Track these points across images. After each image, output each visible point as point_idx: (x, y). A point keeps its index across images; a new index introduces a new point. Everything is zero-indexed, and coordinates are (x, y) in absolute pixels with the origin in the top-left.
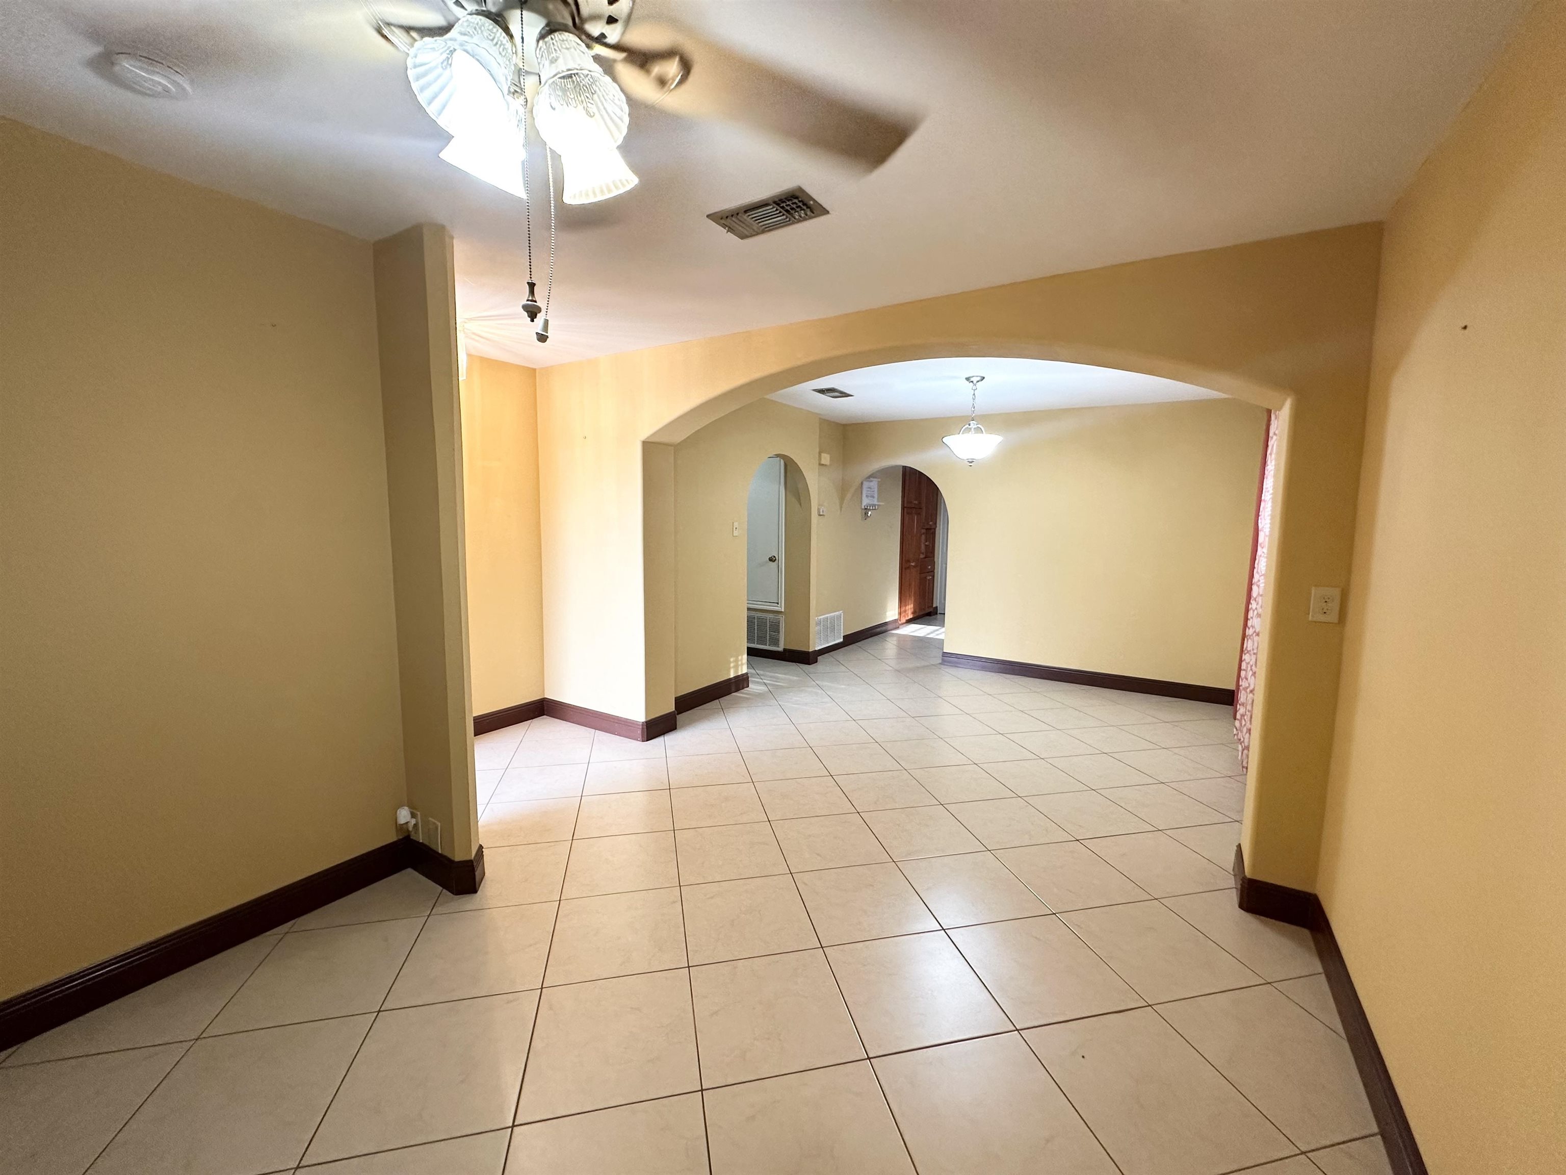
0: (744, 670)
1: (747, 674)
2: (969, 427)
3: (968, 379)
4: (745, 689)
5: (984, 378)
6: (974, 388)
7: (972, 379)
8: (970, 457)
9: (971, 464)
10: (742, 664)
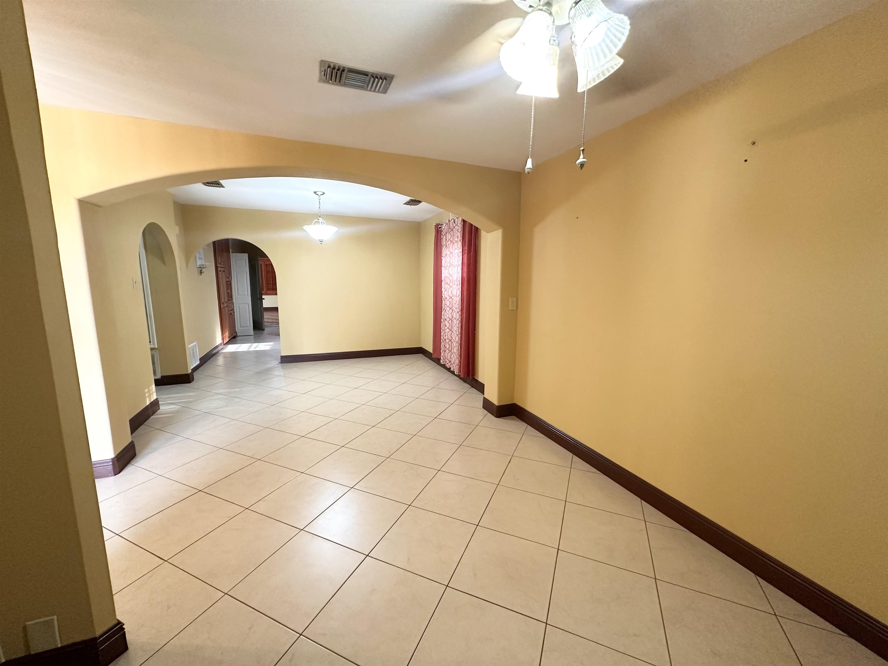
0: (154, 397)
1: (157, 399)
2: (319, 221)
3: (315, 193)
4: (158, 411)
5: (324, 193)
6: (319, 198)
7: (317, 193)
8: (321, 239)
9: (321, 243)
10: (152, 393)
